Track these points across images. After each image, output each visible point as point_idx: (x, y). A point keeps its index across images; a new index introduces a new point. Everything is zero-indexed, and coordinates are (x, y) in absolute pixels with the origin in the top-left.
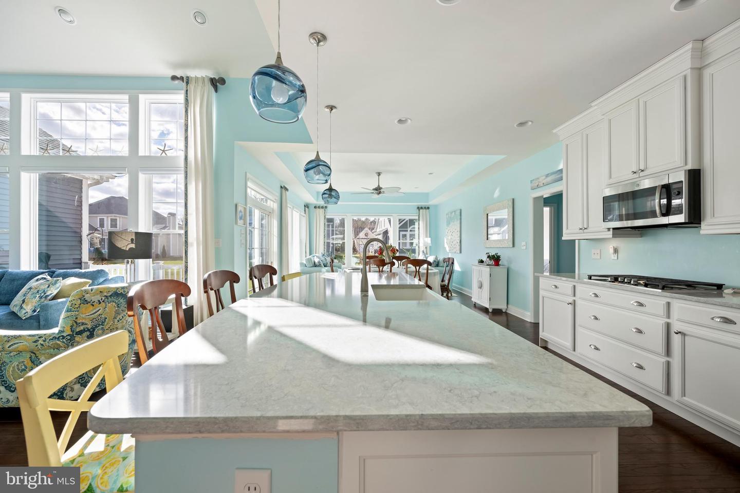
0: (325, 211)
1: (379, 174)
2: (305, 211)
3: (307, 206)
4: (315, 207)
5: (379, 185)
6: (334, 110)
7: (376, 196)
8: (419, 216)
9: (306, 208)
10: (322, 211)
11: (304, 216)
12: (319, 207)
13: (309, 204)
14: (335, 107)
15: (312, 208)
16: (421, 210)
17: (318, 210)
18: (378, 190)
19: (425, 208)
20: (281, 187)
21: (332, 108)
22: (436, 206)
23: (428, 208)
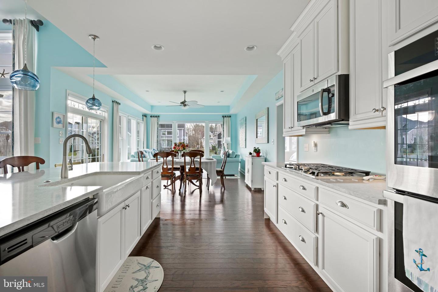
0: (158, 119)
1: (185, 92)
2: (143, 119)
3: (145, 116)
4: (151, 116)
5: (185, 100)
6: (97, 39)
7: (183, 107)
8: (224, 122)
9: (144, 117)
10: (156, 119)
11: (142, 123)
12: (154, 116)
13: (146, 114)
14: (98, 37)
15: (149, 117)
16: (225, 118)
17: (153, 118)
18: (184, 103)
19: (228, 116)
20: (113, 101)
21: (95, 37)
22: (236, 115)
23: (230, 116)
